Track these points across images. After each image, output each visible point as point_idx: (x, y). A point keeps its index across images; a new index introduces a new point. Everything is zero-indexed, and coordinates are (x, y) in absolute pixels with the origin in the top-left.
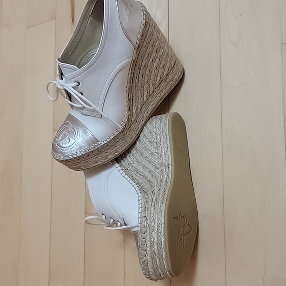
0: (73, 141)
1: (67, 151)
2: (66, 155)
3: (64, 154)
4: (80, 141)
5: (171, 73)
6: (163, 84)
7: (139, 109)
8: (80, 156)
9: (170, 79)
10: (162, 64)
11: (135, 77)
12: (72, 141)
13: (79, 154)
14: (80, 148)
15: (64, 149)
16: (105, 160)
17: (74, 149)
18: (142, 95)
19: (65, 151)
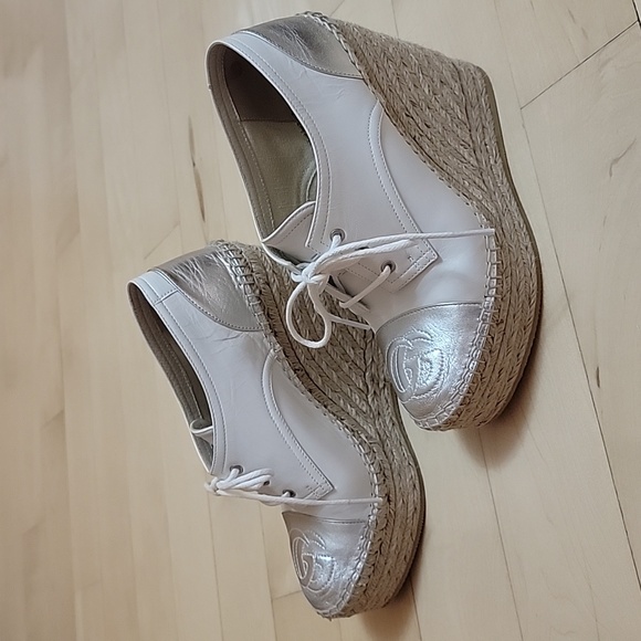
0: (437, 353)
1: (446, 384)
2: (452, 391)
3: (446, 395)
4: (448, 340)
5: (464, 83)
6: (474, 114)
7: (483, 186)
8: (479, 365)
9: (475, 94)
10: (435, 79)
11: (417, 135)
12: (434, 356)
13: (473, 365)
14: (463, 350)
15: (437, 386)
16: (528, 334)
17: (453, 364)
18: (462, 159)
19: (444, 387)
